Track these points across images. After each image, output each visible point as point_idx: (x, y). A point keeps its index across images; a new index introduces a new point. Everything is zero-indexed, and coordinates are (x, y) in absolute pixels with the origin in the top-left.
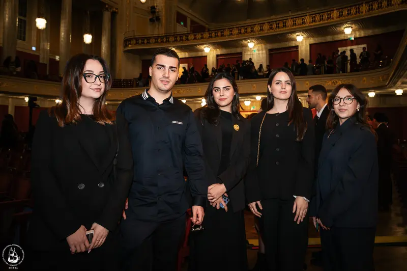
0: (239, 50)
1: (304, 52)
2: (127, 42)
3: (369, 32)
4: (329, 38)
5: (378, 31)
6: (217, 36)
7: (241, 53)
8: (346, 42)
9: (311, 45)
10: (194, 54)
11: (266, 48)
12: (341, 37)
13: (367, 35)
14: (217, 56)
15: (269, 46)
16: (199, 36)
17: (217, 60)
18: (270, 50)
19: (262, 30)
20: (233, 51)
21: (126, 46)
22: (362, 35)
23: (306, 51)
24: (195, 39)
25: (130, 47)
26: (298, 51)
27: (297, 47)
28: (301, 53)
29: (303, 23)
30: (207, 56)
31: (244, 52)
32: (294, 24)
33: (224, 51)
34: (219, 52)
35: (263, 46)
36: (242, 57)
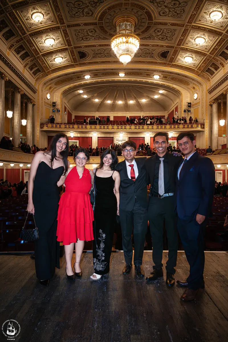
0: (111, 136)
6: (104, 128)
7: (113, 138)
9: (151, 137)
10: (83, 135)
11: (127, 137)
14: (98, 137)
15: (129, 136)
17: (98, 139)
18: (129, 138)
19: (130, 128)
20: (108, 136)
21: (41, 128)
22: (175, 136)
23: (149, 140)
24: (91, 128)
25: (45, 128)
26: (144, 140)
27: (144, 138)
28: (146, 141)
29: (152, 128)
30: (92, 137)
31: (115, 137)
32: (148, 128)
33: (103, 136)
34: (100, 136)
35: (126, 135)
36: (113, 140)
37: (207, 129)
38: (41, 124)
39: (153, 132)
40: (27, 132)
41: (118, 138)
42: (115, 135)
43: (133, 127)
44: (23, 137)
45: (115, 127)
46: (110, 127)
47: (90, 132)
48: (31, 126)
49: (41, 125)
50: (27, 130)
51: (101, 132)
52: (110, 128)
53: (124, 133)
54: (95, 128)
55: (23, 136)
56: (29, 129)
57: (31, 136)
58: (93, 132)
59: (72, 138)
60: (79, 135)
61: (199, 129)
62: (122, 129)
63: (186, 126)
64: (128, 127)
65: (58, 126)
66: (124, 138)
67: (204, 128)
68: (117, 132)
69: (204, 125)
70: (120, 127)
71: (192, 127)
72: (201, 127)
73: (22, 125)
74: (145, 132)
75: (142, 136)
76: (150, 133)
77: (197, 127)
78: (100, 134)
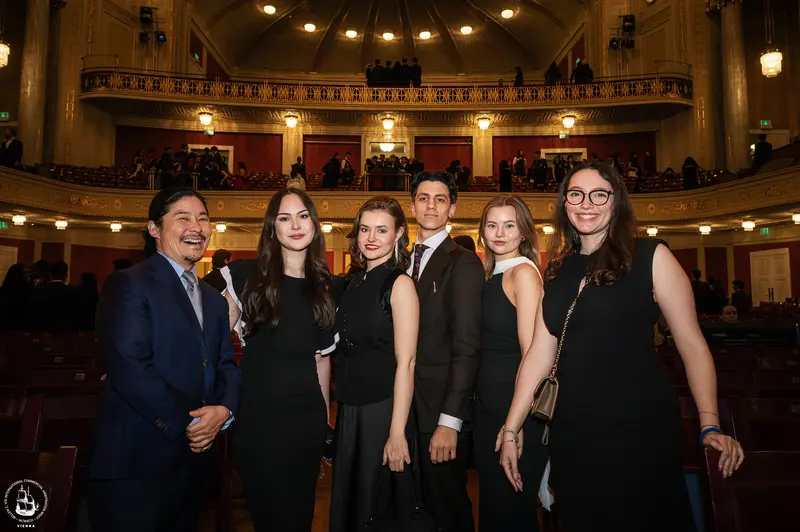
0: (353, 131)
1: (483, 151)
2: (88, 79)
3: (593, 130)
4: (527, 131)
5: (605, 130)
7: (358, 138)
8: (553, 141)
9: (494, 139)
10: (251, 128)
11: (410, 134)
12: (547, 130)
13: (589, 133)
14: (306, 137)
15: (417, 132)
17: (304, 144)
18: (417, 139)
19: (420, 99)
20: (341, 130)
21: (84, 89)
22: (582, 133)
23: (487, 148)
24: (275, 96)
25: (101, 92)
26: (471, 146)
27: (469, 139)
28: (477, 152)
29: (501, 98)
30: (282, 135)
31: (366, 136)
32: (485, 98)
33: (321, 130)
34: (310, 130)
35: (405, 129)
36: (360, 145)
37: (701, 101)
38: (84, 76)
39: (503, 113)
41: (375, 139)
42: (364, 127)
43: (430, 92)
45: (366, 92)
46: (347, 91)
47: (273, 110)
49: (83, 80)
51: (313, 111)
52: (347, 97)
53: (397, 118)
54: (291, 96)
58: (283, 114)
59: (210, 136)
60: (234, 127)
61: (673, 98)
62: (388, 103)
64: (411, 93)
66: (399, 140)
67: (690, 96)
68: (371, 113)
69: (690, 84)
70: (382, 95)
71: (647, 91)
72: (682, 92)
74: (475, 113)
75: (463, 131)
76: (492, 117)
77: (666, 91)
78: (312, 123)
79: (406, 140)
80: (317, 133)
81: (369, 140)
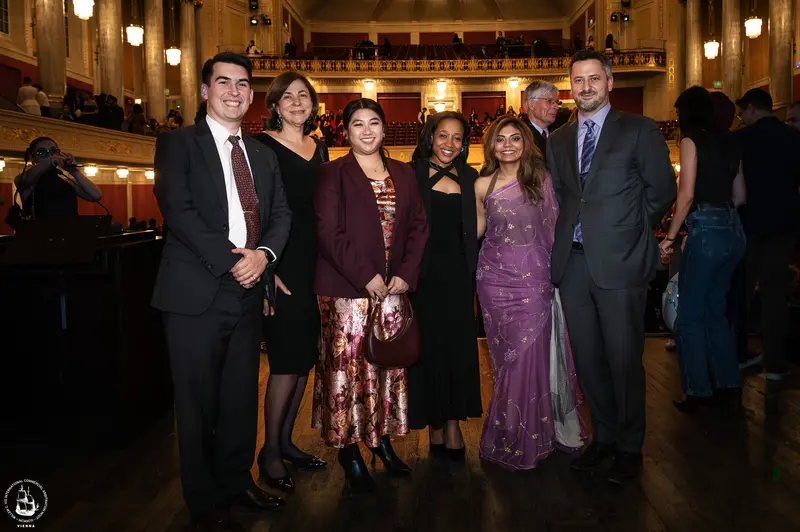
0: (415, 89)
1: (514, 102)
6: (394, 69)
7: (419, 94)
10: (338, 89)
11: (457, 91)
14: (379, 94)
15: (464, 88)
16: (364, 65)
18: (464, 94)
19: (466, 68)
20: (406, 89)
23: (517, 101)
24: (358, 69)
26: (505, 98)
27: (503, 93)
29: (526, 67)
31: (425, 93)
33: (391, 89)
34: (382, 89)
35: (454, 87)
36: (420, 100)
37: (672, 69)
39: (527, 77)
40: (183, 83)
41: (431, 96)
42: (423, 87)
43: (473, 64)
44: (173, 97)
45: (425, 64)
46: (411, 64)
47: (356, 79)
48: (193, 65)
50: (183, 76)
51: (385, 79)
52: (410, 69)
53: (448, 81)
54: (370, 69)
55: (171, 94)
56: (188, 75)
57: (193, 95)
58: (363, 81)
60: (325, 89)
61: (652, 65)
62: (442, 72)
63: (616, 60)
64: (459, 64)
65: (267, 65)
66: (450, 96)
67: (664, 64)
68: (428, 79)
69: (663, 55)
70: (437, 66)
71: (632, 63)
72: (657, 62)
73: (168, 65)
74: (506, 78)
75: (499, 88)
76: (520, 79)
77: (646, 62)
78: (383, 85)
79: (456, 95)
80: (387, 91)
81: (426, 96)
